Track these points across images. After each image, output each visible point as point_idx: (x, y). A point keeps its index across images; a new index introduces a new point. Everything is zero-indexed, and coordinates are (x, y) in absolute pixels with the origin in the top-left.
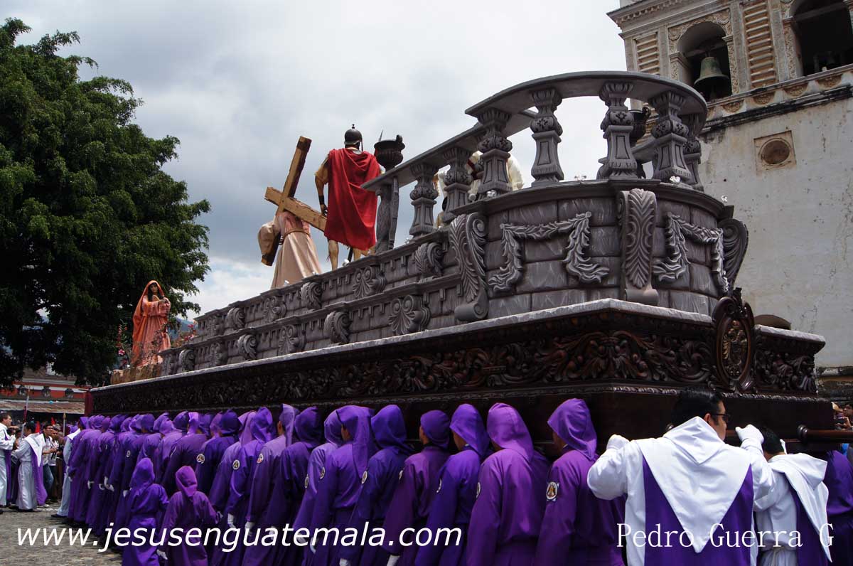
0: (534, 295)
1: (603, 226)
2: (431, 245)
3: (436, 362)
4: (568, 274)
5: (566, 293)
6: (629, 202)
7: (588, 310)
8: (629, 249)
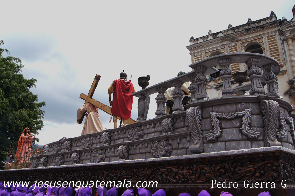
0: (227, 142)
1: (255, 114)
2: (170, 119)
3: (180, 170)
4: (242, 134)
5: (242, 142)
6: (269, 105)
7: (268, 150)
8: (269, 124)
